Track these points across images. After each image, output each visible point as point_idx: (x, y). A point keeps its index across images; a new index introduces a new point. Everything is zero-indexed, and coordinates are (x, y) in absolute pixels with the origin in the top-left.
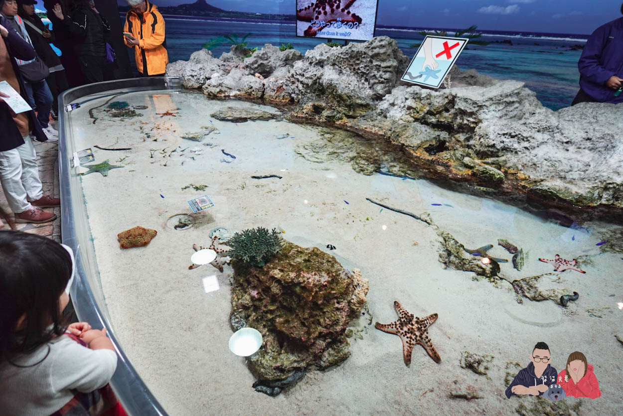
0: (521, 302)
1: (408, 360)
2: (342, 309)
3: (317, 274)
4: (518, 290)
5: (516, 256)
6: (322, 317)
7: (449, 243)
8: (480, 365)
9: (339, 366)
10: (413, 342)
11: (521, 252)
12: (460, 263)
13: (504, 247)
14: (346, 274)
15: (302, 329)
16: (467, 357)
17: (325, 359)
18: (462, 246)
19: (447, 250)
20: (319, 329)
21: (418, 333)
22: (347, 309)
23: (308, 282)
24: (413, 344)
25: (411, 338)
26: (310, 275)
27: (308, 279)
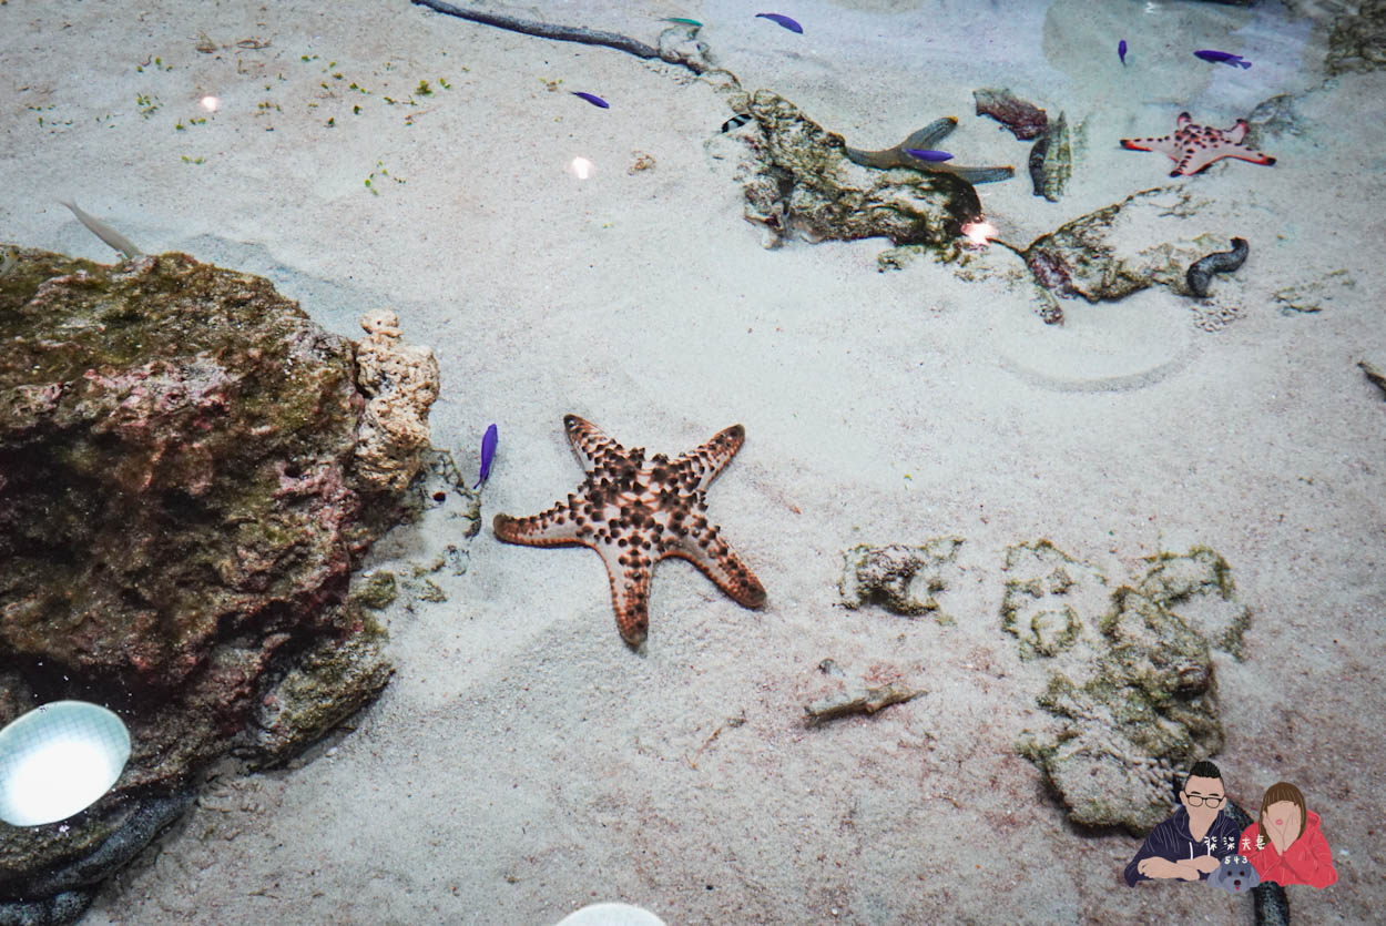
0: (1055, 318)
1: (634, 626)
2: (317, 495)
3: (169, 366)
4: (1048, 273)
5: (1041, 149)
6: (224, 548)
7: (784, 136)
8: (914, 581)
9: (353, 730)
10: (644, 554)
11: (1061, 125)
12: (829, 210)
13: (997, 118)
14: (317, 340)
15: (129, 619)
16: (864, 564)
17: (274, 720)
18: (837, 141)
19: (774, 165)
20: (217, 601)
21: (663, 518)
22: (342, 491)
23: (124, 409)
24: (648, 563)
25: (635, 540)
26: (132, 380)
27: (120, 399)
